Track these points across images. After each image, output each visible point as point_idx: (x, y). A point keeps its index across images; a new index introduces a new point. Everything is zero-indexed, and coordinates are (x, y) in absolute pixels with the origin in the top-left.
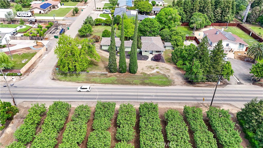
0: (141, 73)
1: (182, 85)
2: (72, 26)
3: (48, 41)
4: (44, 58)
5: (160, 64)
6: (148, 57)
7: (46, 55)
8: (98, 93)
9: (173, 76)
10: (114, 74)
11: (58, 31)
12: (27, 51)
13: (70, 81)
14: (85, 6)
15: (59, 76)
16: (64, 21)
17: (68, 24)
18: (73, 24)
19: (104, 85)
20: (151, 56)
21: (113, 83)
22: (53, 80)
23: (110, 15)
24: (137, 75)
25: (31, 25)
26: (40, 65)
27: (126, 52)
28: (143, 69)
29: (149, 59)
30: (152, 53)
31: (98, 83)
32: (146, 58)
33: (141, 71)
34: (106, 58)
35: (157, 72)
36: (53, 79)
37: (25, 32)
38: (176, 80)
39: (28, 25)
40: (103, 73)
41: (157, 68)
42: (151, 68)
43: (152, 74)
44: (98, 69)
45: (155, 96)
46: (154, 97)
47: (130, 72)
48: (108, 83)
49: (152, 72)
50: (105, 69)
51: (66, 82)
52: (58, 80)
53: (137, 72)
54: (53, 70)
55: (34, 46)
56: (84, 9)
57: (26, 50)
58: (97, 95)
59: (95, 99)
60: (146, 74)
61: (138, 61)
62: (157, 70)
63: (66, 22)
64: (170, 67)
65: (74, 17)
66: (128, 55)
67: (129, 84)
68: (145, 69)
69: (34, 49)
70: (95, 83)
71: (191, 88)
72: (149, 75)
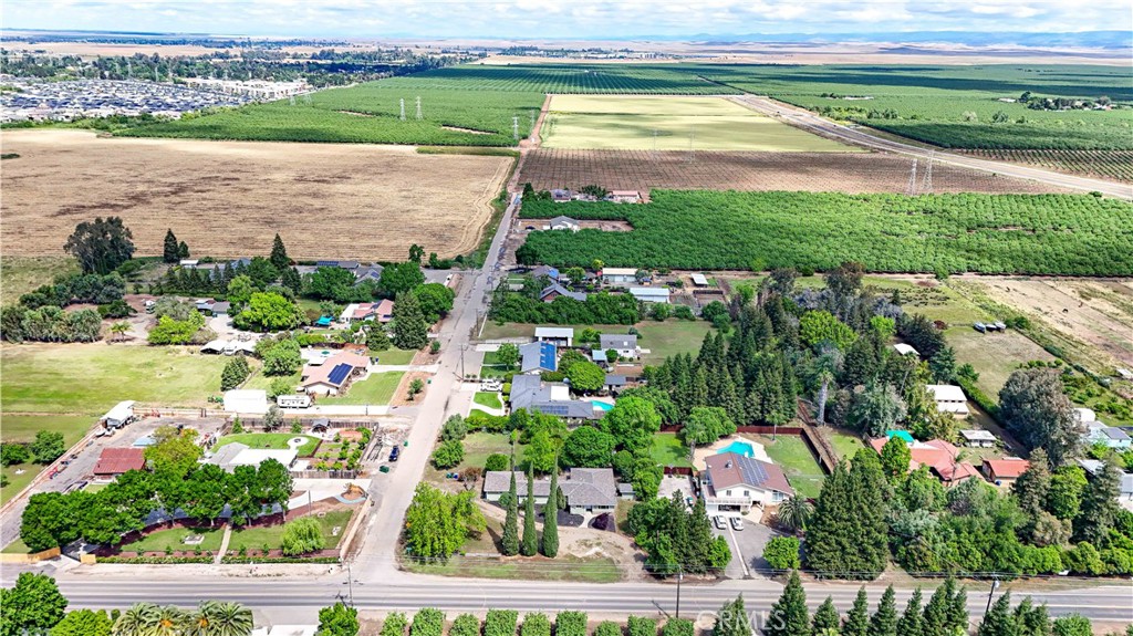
0: (566, 556)
1: (639, 581)
2: (412, 433)
3: (369, 481)
4: (371, 523)
5: (606, 535)
6: (583, 518)
7: (374, 517)
8: (485, 597)
9: (626, 561)
10: (513, 557)
11: (383, 450)
12: (332, 508)
13: (432, 572)
14: (433, 363)
15: (411, 564)
16: (390, 419)
17: (403, 427)
18: (414, 427)
19: (494, 580)
20: (589, 517)
21: (511, 577)
22: (400, 572)
23: (500, 397)
24: (556, 561)
25: (318, 435)
26: (367, 539)
27: (538, 506)
28: (569, 548)
29: (585, 524)
30: (590, 510)
31: (483, 577)
32: (579, 520)
33: (566, 552)
34: (496, 523)
35: (597, 554)
36: (401, 569)
37: (311, 456)
38: (630, 571)
39: (310, 433)
40: (491, 555)
41: (598, 544)
42: (586, 544)
43: (588, 559)
44: (483, 548)
45: (588, 601)
46: (584, 604)
47: (543, 552)
48: (502, 578)
49: (587, 554)
50: (495, 548)
51: (425, 576)
52: (410, 570)
53: (558, 553)
54: (396, 551)
55: (342, 495)
56: (433, 374)
57: (330, 505)
58: (483, 599)
59: (481, 606)
60: (575, 558)
61: (558, 527)
62: (596, 549)
63: (397, 423)
64: (624, 541)
65: (412, 406)
66: (540, 515)
67: (542, 578)
68: (575, 547)
69: (347, 503)
70: (479, 577)
71: (657, 585)
72: (580, 560)
